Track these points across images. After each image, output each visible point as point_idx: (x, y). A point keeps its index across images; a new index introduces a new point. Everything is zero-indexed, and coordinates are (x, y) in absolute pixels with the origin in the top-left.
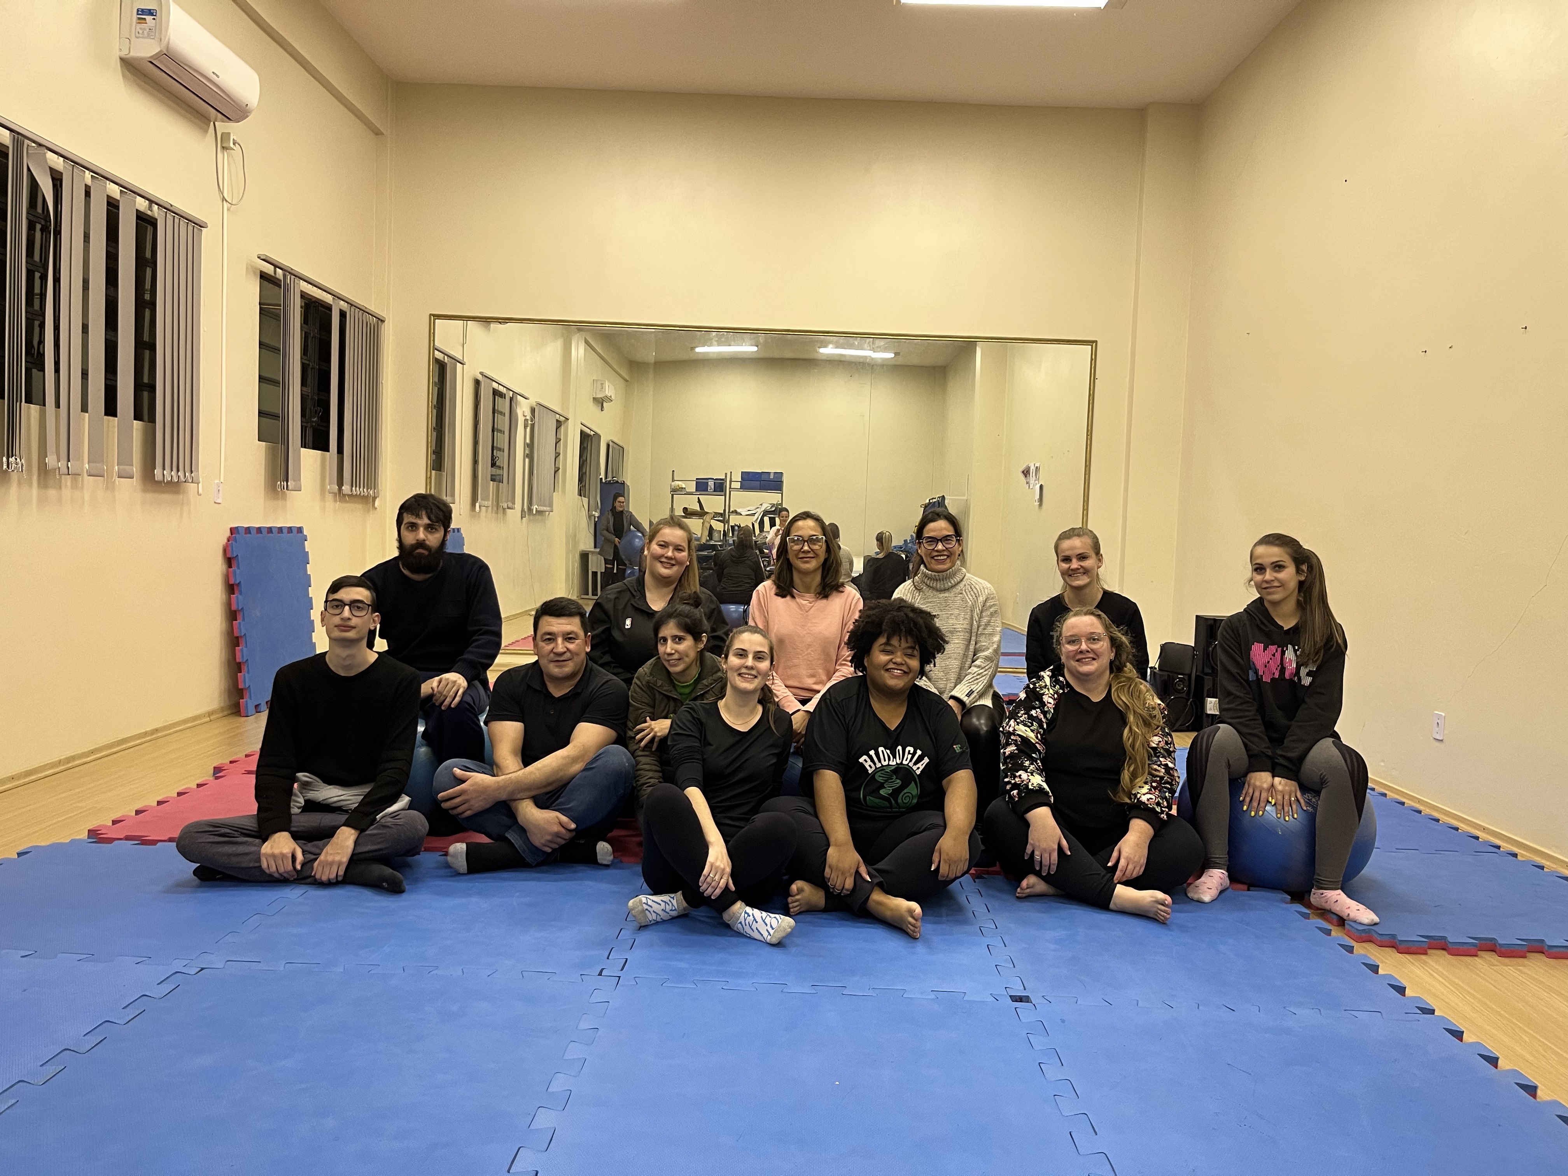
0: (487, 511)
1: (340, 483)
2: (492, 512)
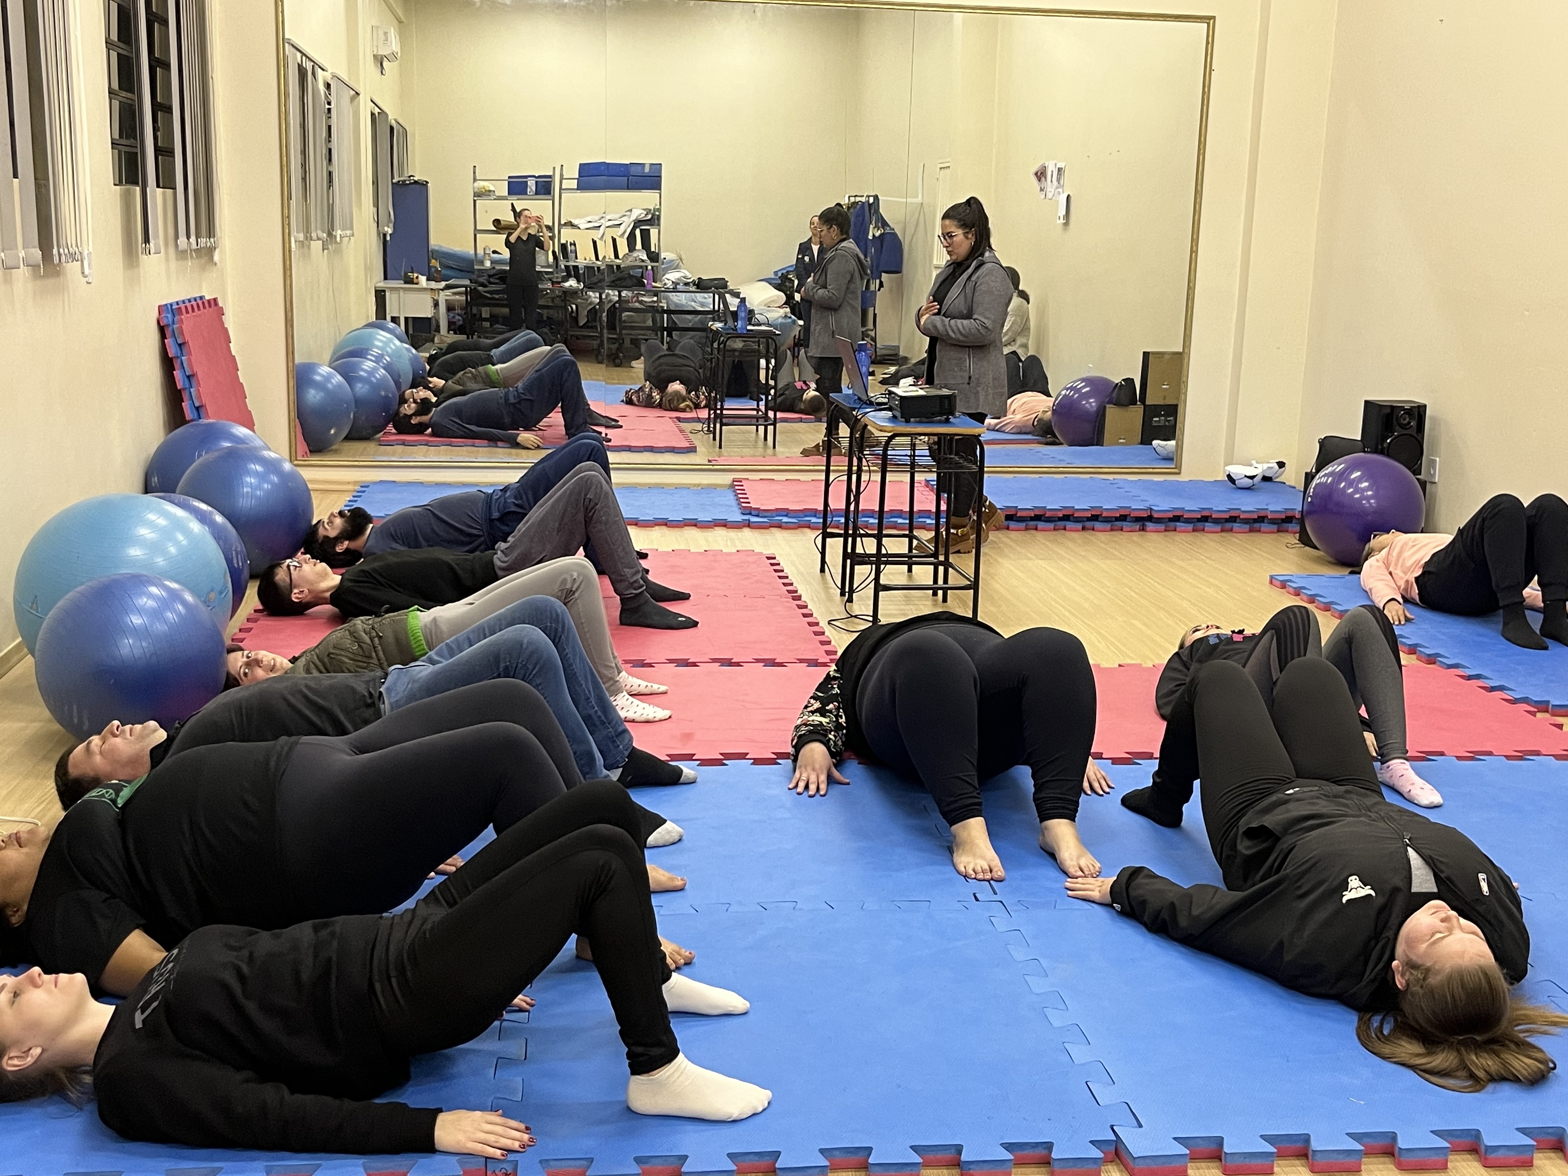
1: (188, 234)
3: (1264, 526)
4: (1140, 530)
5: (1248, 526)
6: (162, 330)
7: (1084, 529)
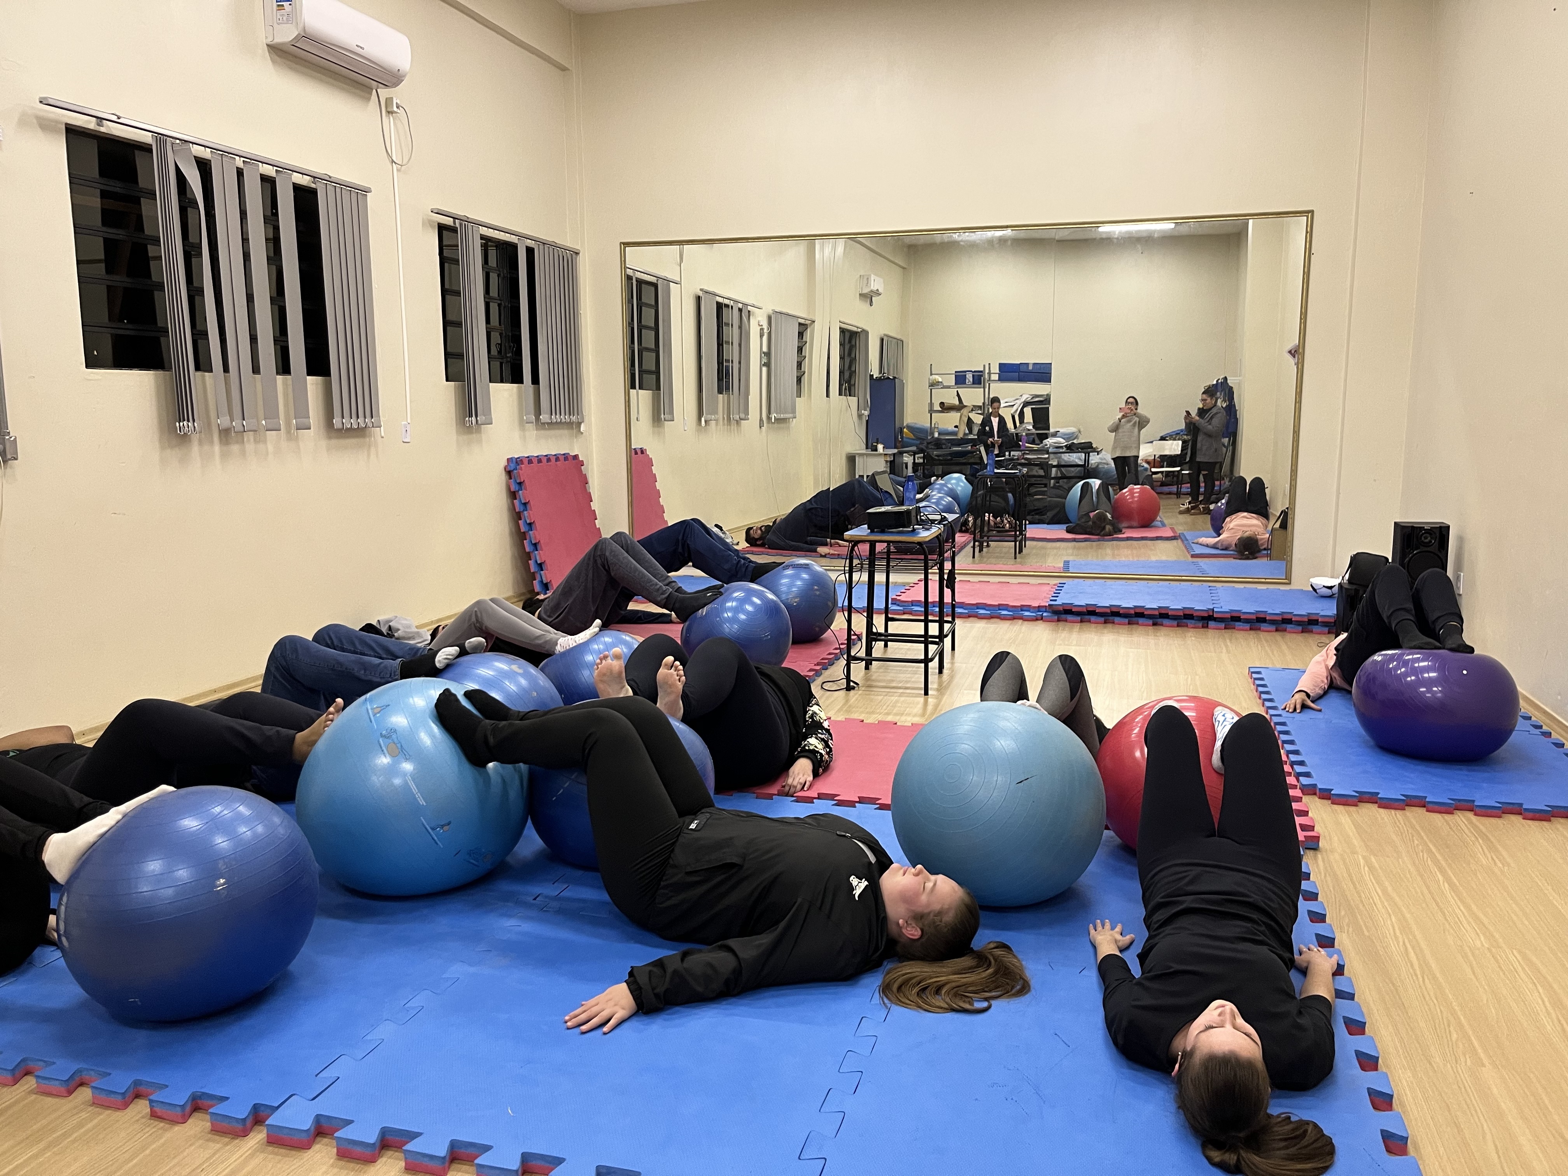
0: (717, 424)
1: (538, 412)
2: (724, 425)
3: (1315, 628)
4: (1203, 627)
5: (1300, 628)
6: (509, 473)
7: (1154, 624)
